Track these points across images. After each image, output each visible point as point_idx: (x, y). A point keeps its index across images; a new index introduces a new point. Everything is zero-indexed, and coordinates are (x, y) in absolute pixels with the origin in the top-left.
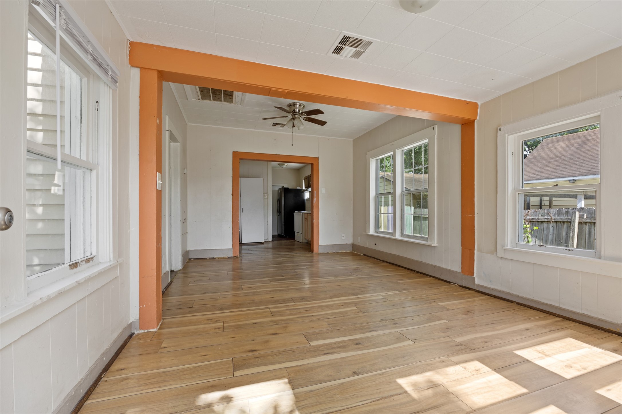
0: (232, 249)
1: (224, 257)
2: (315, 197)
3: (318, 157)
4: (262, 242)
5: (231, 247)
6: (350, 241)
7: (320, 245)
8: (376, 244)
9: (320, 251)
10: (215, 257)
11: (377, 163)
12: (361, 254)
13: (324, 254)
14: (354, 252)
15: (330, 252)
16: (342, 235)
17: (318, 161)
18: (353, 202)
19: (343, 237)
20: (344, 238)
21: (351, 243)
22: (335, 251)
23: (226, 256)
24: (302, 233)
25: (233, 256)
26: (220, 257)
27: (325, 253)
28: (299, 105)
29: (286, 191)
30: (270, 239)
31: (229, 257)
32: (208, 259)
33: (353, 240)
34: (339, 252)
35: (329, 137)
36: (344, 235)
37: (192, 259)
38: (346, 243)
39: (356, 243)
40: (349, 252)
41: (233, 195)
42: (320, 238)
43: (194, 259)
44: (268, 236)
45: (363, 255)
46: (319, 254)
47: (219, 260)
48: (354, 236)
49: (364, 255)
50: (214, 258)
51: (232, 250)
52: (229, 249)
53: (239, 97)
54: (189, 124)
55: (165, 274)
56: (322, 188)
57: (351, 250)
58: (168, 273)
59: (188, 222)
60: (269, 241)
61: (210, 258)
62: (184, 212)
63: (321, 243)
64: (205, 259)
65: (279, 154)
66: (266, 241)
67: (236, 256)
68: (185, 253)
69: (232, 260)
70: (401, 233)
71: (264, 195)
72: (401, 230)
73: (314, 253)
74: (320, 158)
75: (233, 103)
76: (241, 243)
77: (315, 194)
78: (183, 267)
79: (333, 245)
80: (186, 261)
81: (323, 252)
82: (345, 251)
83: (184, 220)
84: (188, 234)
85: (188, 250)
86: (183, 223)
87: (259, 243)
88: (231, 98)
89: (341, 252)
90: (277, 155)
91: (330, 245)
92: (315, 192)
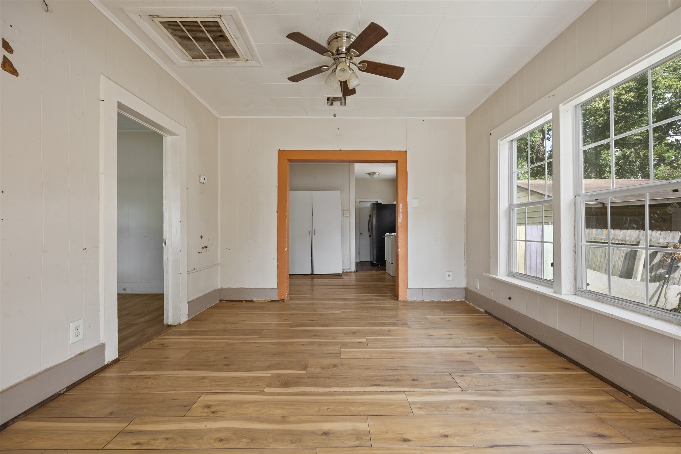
0: (277, 288)
1: (265, 301)
2: (401, 213)
3: (405, 150)
4: (339, 274)
5: (276, 286)
6: (462, 285)
7: (409, 288)
8: (510, 298)
9: (410, 298)
10: (254, 299)
11: (511, 148)
12: (481, 310)
13: (416, 303)
14: (468, 302)
15: (426, 300)
16: (448, 273)
17: (406, 156)
18: (465, 219)
19: (449, 276)
20: (450, 278)
21: (462, 287)
22: (435, 299)
23: (268, 299)
24: (393, 264)
25: (278, 299)
26: (261, 299)
28: (347, 37)
29: (378, 207)
30: (353, 269)
31: (272, 301)
32: (245, 301)
33: (467, 282)
34: (442, 300)
35: (424, 118)
36: (450, 273)
37: (224, 300)
38: (453, 287)
39: (471, 288)
40: (459, 301)
41: (278, 213)
42: (409, 277)
43: (227, 301)
44: (350, 265)
45: (483, 311)
46: (407, 302)
47: (258, 304)
48: (468, 275)
49: (486, 312)
50: (252, 301)
51: (277, 291)
52: (272, 289)
53: (237, 38)
54: (222, 117)
55: (82, 354)
56: (413, 199)
57: (463, 299)
58: (102, 348)
59: (219, 250)
60: (352, 272)
61: (247, 301)
62: (201, 237)
63: (412, 284)
64: (242, 301)
65: (344, 150)
66: (347, 272)
67: (283, 300)
68: (205, 296)
69: (276, 304)
70: (575, 282)
71: (343, 212)
72: (574, 279)
73: (399, 300)
74: (407, 152)
75: (240, 58)
76: (312, 274)
77: (401, 208)
78: (188, 317)
79: (432, 289)
80: (211, 305)
81: (414, 300)
82: (452, 300)
83: (203, 248)
84: (219, 266)
85: (219, 287)
86: (199, 253)
87: (336, 275)
88: (229, 44)
89: (446, 300)
90: (342, 151)
91: (426, 288)
92: (401, 204)
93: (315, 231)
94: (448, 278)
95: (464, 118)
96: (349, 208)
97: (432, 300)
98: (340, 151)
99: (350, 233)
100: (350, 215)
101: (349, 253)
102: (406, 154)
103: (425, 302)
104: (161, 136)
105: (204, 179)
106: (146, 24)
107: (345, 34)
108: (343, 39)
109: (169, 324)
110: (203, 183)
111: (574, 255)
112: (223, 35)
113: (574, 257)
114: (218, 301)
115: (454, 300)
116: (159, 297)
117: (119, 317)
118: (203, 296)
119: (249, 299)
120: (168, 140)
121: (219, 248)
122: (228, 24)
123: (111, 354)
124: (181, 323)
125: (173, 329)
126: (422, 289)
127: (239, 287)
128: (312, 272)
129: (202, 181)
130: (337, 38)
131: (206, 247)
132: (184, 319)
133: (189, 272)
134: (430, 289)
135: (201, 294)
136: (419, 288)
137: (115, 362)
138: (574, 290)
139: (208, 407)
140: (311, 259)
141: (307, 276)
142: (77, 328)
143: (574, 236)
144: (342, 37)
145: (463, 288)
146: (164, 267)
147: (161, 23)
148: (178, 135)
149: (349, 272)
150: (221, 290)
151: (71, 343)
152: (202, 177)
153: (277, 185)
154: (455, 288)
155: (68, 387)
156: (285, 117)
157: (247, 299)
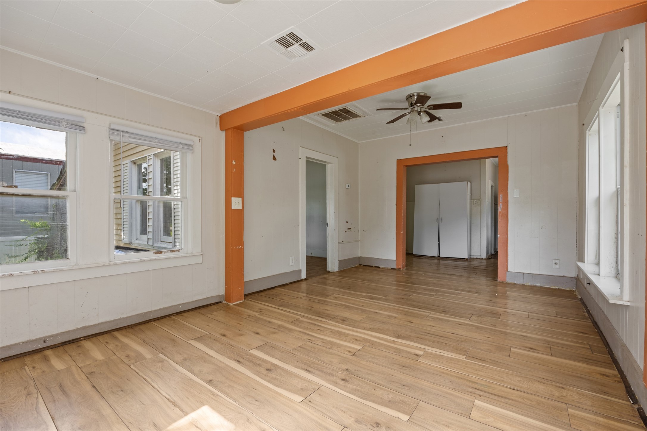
0: (396, 260)
1: (388, 268)
2: (501, 203)
3: (506, 146)
4: (465, 259)
5: (395, 259)
7: (508, 271)
8: (590, 284)
9: (509, 280)
10: (380, 266)
13: (516, 286)
14: (576, 291)
15: (527, 284)
16: (554, 261)
17: (507, 151)
19: (556, 264)
20: (557, 266)
22: (538, 285)
23: (390, 267)
25: (396, 268)
26: (385, 267)
27: (517, 284)
31: (392, 269)
32: (374, 267)
34: (546, 287)
35: (526, 113)
36: (558, 261)
37: (362, 265)
38: (562, 275)
39: (579, 278)
42: (509, 261)
43: (363, 265)
44: (481, 252)
46: (506, 283)
47: (383, 270)
50: (379, 267)
51: (396, 262)
52: (393, 260)
53: (356, 110)
54: (361, 142)
55: (294, 271)
56: (514, 190)
57: (574, 289)
58: (300, 271)
59: (359, 231)
60: (482, 259)
61: (376, 267)
62: (347, 222)
63: (511, 268)
64: (372, 266)
65: (448, 153)
66: (477, 258)
67: (399, 269)
68: (349, 259)
69: (395, 271)
70: (616, 266)
71: (474, 201)
72: (615, 263)
73: (498, 280)
74: (508, 147)
75: (360, 116)
76: (439, 257)
77: (500, 198)
78: (339, 270)
79: (534, 275)
80: (353, 266)
81: (514, 282)
82: (559, 288)
83: (348, 229)
84: (359, 242)
85: (359, 256)
86: (345, 232)
87: (461, 259)
88: (353, 114)
89: (551, 287)
90: (445, 154)
91: (528, 273)
92: (501, 195)
93: (441, 219)
94: (554, 266)
95: (577, 104)
96: (480, 197)
97: (534, 285)
98: (444, 154)
99: (480, 221)
100: (481, 204)
101: (480, 240)
102: (507, 150)
103: (526, 286)
104: (325, 165)
105: (349, 186)
106: (316, 117)
107: (415, 94)
108: (415, 97)
109: (329, 271)
110: (348, 188)
111: (616, 241)
112: (349, 111)
113: (616, 243)
114: (358, 265)
115: (561, 288)
116: (325, 259)
117: (307, 266)
118: (348, 259)
119: (377, 266)
120: (328, 167)
121: (359, 230)
122: (350, 107)
123: (304, 276)
124: (335, 272)
125: (331, 273)
126: (523, 274)
127: (371, 257)
128: (439, 255)
129: (347, 187)
130: (411, 97)
131: (350, 229)
132: (336, 269)
133: (339, 243)
134: (532, 275)
135: (347, 258)
136: (520, 273)
137: (305, 279)
138: (615, 273)
139: (335, 297)
140: (438, 243)
141: (434, 258)
142: (292, 260)
143: (616, 224)
144: (414, 95)
145: (575, 278)
146: (327, 238)
147: (322, 115)
148: (332, 163)
149: (480, 259)
150: (359, 258)
151: (291, 265)
152: (347, 185)
153: (396, 185)
154: (563, 277)
155: (290, 283)
156: (401, 135)
157: (376, 266)
